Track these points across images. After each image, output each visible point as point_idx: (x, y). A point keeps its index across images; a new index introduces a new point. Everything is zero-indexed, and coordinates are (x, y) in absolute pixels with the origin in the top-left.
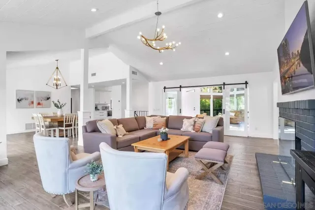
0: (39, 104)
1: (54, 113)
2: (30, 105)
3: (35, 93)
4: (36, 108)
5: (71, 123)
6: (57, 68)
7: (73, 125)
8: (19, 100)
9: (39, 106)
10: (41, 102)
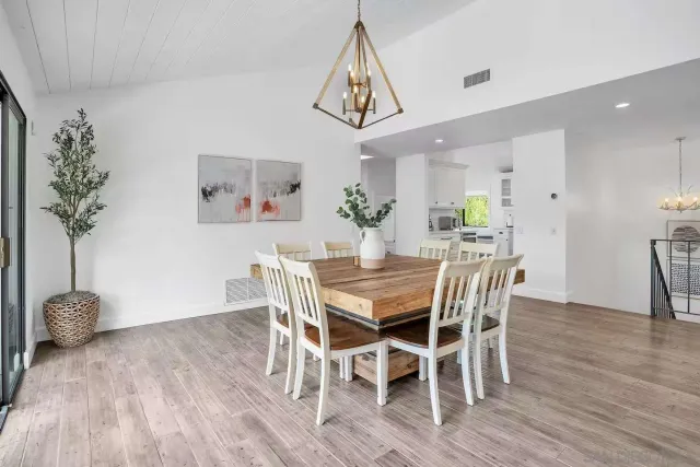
0: (267, 207)
1: (329, 247)
2: (238, 210)
3: (254, 165)
4: (259, 221)
5: (455, 320)
6: (359, 26)
7: (465, 332)
8: (206, 194)
9: (267, 215)
10: (272, 200)
